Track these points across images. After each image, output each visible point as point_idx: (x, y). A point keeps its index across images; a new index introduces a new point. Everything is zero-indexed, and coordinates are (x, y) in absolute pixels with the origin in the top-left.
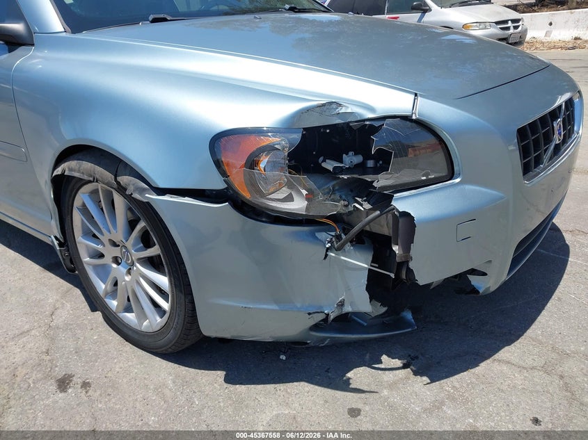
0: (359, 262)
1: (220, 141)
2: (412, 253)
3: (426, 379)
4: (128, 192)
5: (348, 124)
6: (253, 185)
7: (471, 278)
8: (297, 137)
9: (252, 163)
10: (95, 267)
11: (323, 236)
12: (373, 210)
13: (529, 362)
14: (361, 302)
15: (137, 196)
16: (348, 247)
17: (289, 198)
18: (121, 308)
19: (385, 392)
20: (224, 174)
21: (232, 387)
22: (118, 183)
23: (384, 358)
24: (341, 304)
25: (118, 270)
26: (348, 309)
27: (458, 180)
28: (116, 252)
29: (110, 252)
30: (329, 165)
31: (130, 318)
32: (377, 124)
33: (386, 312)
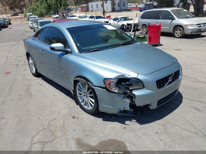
0: (128, 101)
1: (105, 80)
2: (135, 101)
3: (140, 124)
4: (90, 86)
5: (126, 78)
6: (110, 87)
7: (149, 106)
8: (117, 80)
9: (109, 84)
10: (80, 96)
11: (121, 96)
12: (130, 92)
13: (161, 124)
14: (128, 108)
15: (91, 86)
16: (126, 98)
17: (115, 90)
18: (84, 105)
19: (131, 125)
20: (105, 85)
21: (104, 121)
22: (88, 83)
23: (133, 120)
24: (124, 108)
25: (85, 98)
26: (125, 109)
27: (145, 89)
28: (85, 94)
29: (83, 94)
30: (123, 84)
31: (86, 107)
32: (131, 79)
33: (133, 111)
